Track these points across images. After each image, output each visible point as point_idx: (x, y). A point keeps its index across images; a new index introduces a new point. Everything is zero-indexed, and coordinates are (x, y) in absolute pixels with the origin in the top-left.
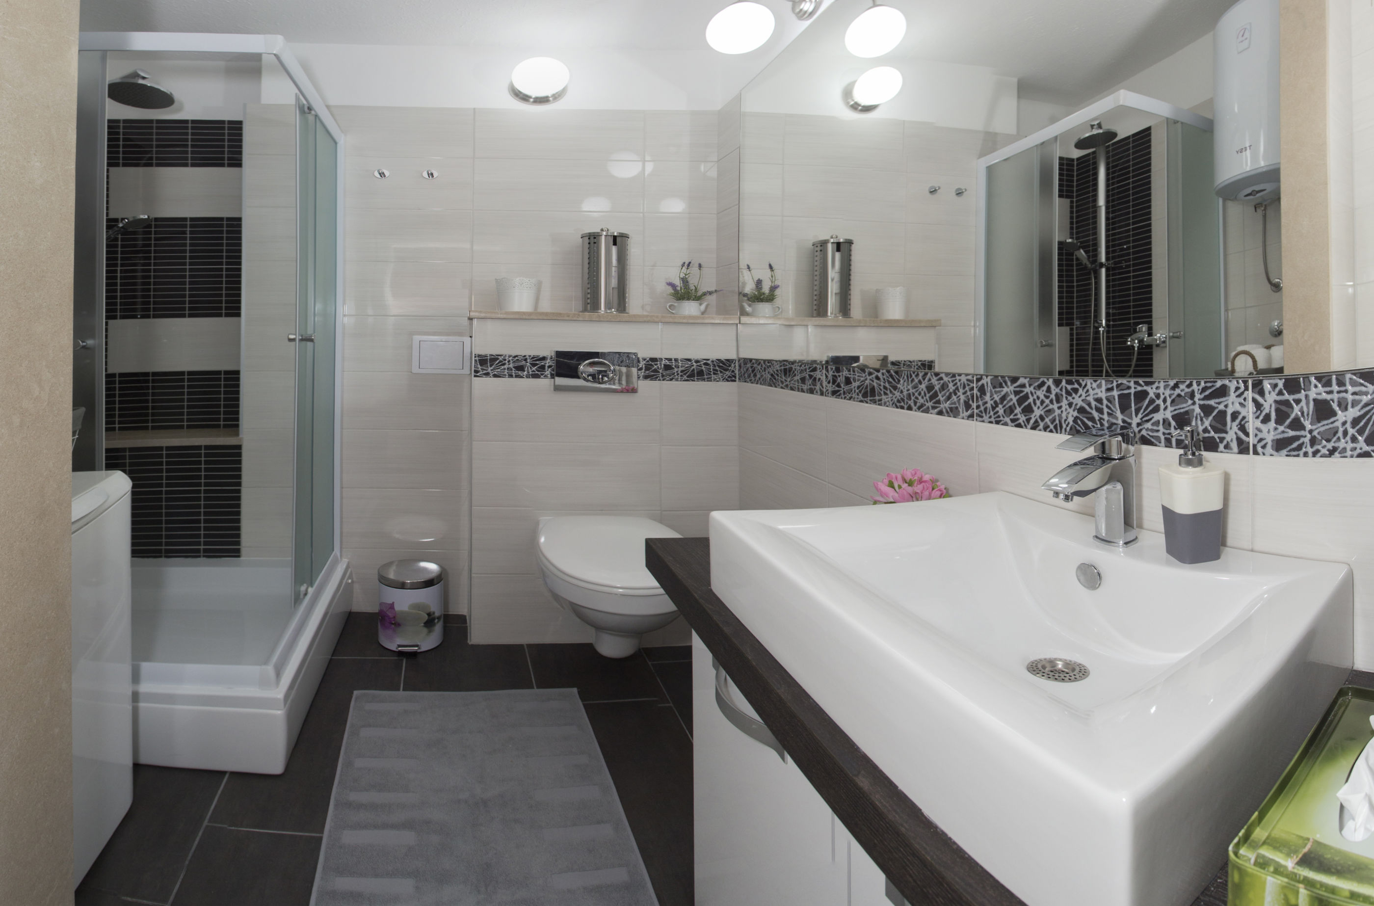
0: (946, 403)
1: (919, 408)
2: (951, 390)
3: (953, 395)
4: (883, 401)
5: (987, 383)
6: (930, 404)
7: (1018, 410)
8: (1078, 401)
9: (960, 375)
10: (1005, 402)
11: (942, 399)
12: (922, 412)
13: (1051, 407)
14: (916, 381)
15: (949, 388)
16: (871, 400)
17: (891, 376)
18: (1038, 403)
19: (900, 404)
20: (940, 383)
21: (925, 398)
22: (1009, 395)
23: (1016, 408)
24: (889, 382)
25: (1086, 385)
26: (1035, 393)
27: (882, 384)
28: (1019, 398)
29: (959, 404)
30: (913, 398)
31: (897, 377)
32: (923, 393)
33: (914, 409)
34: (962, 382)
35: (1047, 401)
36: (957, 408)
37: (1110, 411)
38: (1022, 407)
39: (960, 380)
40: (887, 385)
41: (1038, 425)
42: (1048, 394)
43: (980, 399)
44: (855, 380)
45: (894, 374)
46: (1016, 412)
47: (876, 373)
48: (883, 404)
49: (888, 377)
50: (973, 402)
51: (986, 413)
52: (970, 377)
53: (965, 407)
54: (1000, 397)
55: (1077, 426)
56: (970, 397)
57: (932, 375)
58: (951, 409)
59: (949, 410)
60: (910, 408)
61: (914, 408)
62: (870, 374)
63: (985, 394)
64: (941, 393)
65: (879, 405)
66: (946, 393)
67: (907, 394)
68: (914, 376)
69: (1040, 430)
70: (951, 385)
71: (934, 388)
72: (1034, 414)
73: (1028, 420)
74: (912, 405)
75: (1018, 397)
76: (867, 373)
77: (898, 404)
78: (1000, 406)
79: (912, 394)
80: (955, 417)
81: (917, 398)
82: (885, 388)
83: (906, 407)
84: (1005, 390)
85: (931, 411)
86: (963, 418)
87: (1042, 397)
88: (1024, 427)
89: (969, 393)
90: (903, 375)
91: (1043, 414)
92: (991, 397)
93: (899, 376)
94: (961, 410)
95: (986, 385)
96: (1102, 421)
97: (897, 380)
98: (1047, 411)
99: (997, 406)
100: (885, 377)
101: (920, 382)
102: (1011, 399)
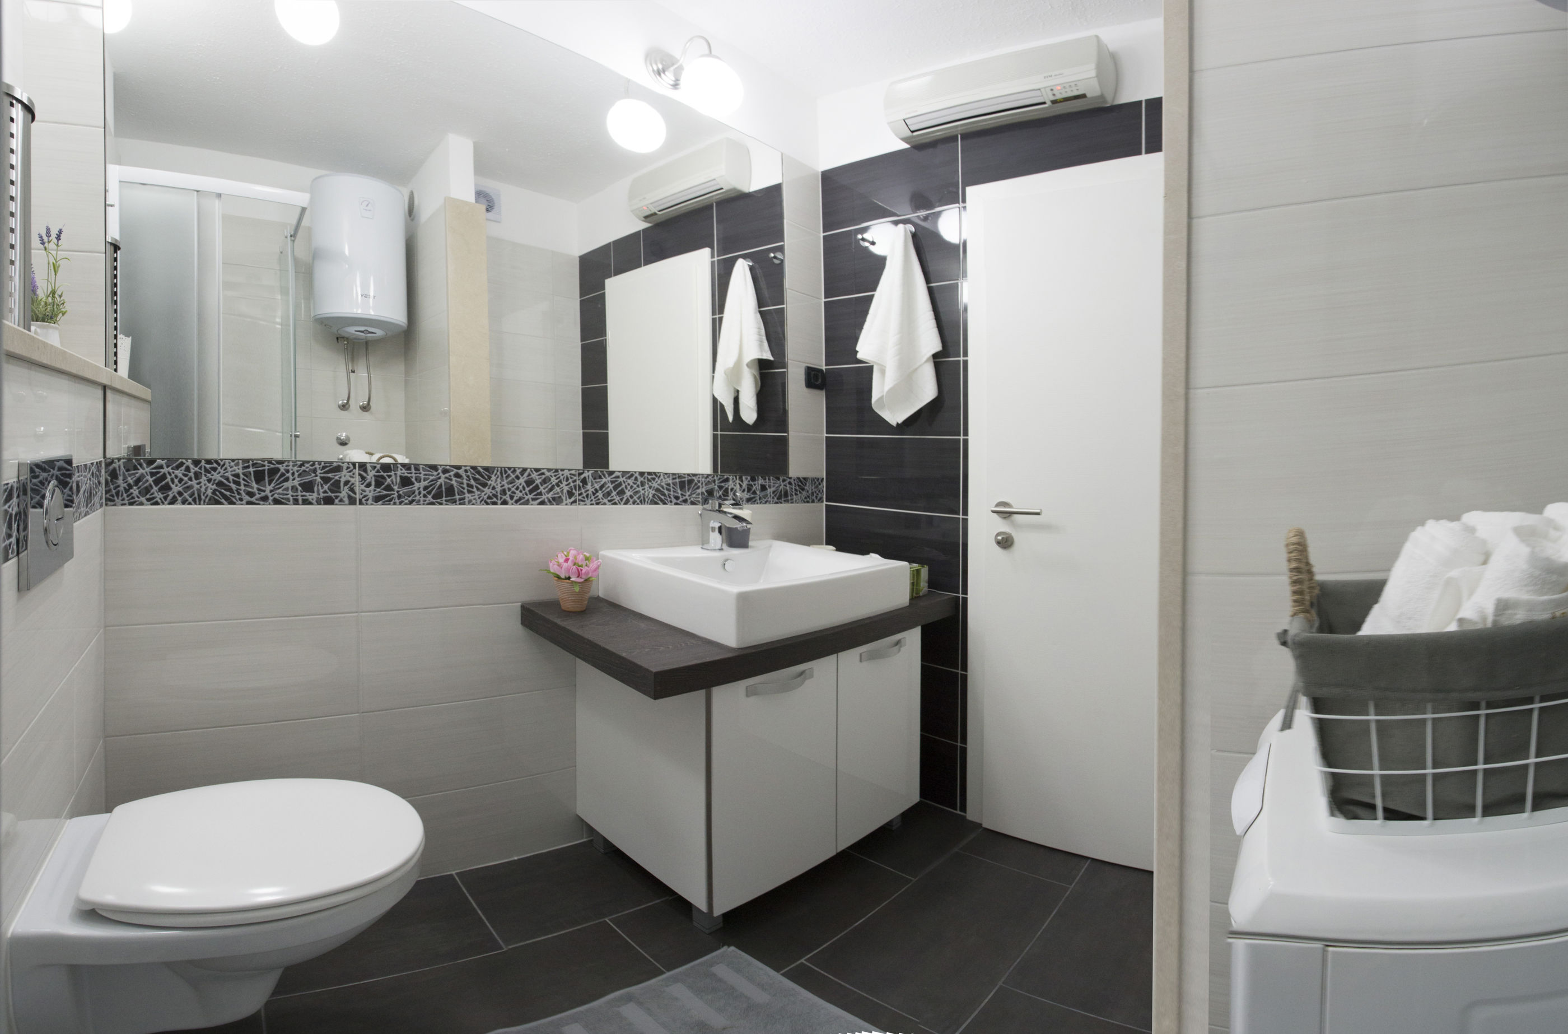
1: (517, 502)
2: (554, 483)
3: (556, 486)
4: (465, 500)
5: (589, 476)
6: (530, 496)
7: (614, 493)
8: (655, 484)
9: (563, 470)
10: (604, 489)
11: (544, 490)
12: (520, 505)
13: (638, 489)
14: (513, 476)
15: (551, 481)
16: (446, 501)
17: (478, 473)
18: (629, 487)
19: (491, 500)
20: (541, 478)
21: (523, 491)
22: (607, 484)
23: (612, 492)
24: (475, 479)
25: (660, 475)
26: (626, 481)
27: (465, 482)
29: (562, 494)
30: (509, 493)
32: (521, 487)
33: (509, 504)
34: (565, 475)
35: (635, 486)
36: (560, 497)
38: (617, 491)
39: (563, 475)
40: (472, 482)
41: (629, 501)
42: (636, 482)
43: (582, 488)
44: (419, 480)
46: (612, 495)
47: (456, 470)
48: (467, 503)
49: (473, 474)
50: (576, 491)
51: (588, 497)
52: (572, 472)
53: (568, 495)
54: (599, 485)
56: (573, 487)
57: (531, 470)
58: (554, 497)
59: (551, 499)
60: (504, 503)
62: (445, 471)
63: (587, 484)
64: (542, 486)
65: (459, 504)
66: (548, 485)
67: (501, 491)
68: (509, 472)
69: (630, 505)
70: (553, 479)
71: (535, 482)
72: (626, 495)
73: (622, 499)
74: (508, 499)
75: (614, 485)
76: (441, 471)
77: (488, 501)
78: (600, 492)
79: (507, 490)
80: (557, 505)
81: (514, 493)
82: (470, 486)
83: (499, 502)
84: (604, 480)
85: (531, 502)
86: (566, 505)
87: (631, 484)
88: (619, 504)
89: (572, 485)
91: (632, 493)
92: (592, 486)
93: (490, 473)
94: (564, 498)
95: (587, 477)
97: (486, 477)
98: (635, 492)
99: (597, 491)
100: (469, 473)
101: (518, 478)
102: (609, 487)
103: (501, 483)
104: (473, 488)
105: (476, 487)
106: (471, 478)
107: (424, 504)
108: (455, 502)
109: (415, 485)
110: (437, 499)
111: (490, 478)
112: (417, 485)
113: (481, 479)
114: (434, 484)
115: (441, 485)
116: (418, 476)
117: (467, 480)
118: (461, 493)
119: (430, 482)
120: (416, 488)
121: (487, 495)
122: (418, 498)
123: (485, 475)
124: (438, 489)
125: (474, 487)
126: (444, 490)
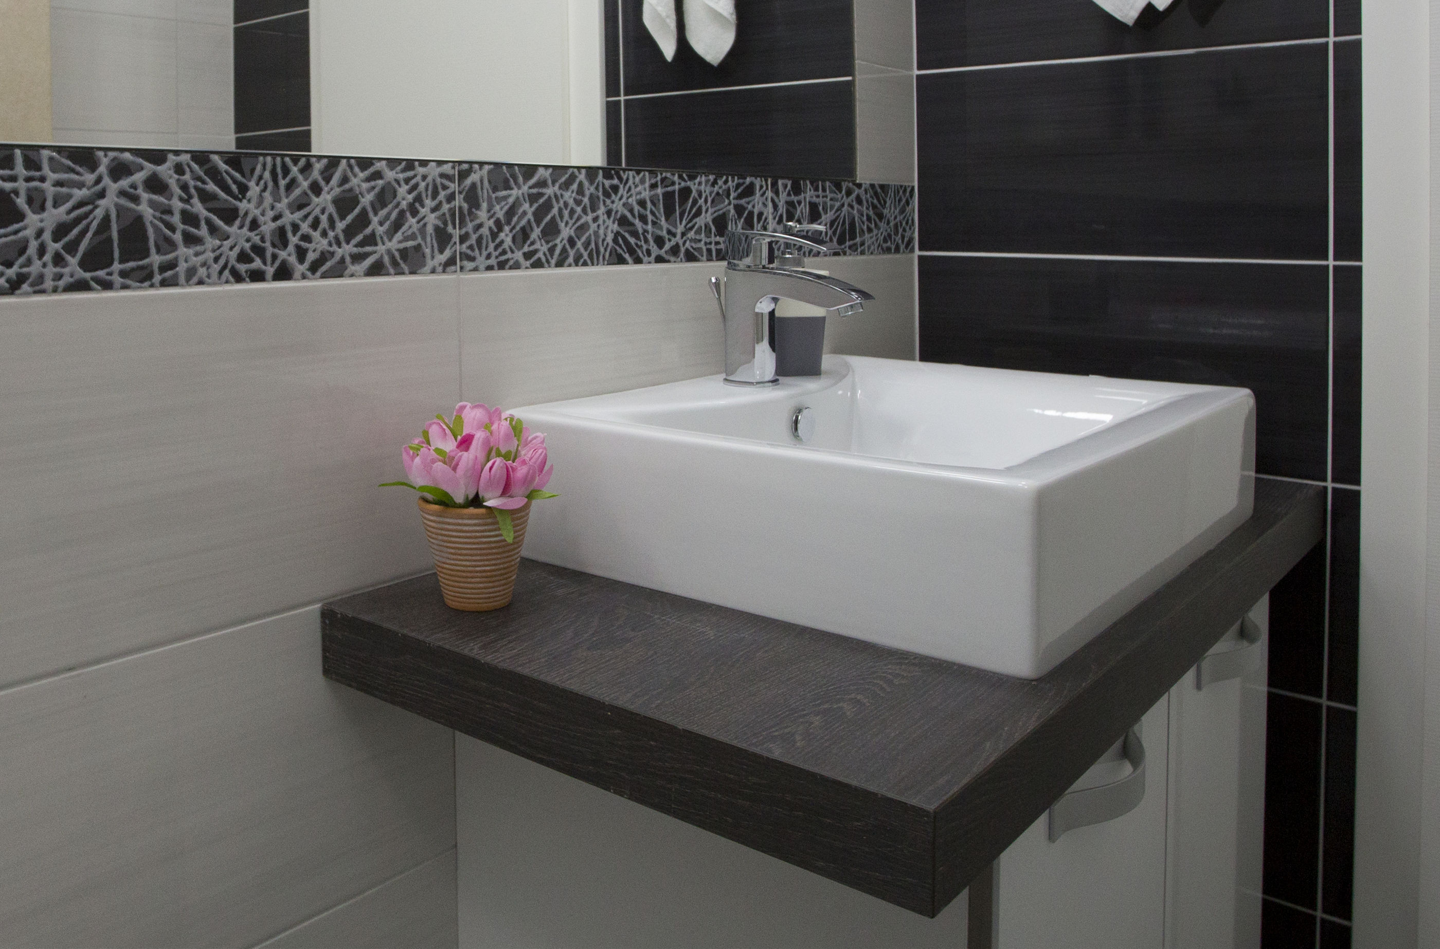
0: (390, 240)
1: (315, 268)
2: (404, 205)
3: (408, 214)
4: (182, 267)
5: (482, 181)
6: (348, 249)
7: (537, 231)
8: (618, 206)
9: (424, 163)
10: (514, 220)
11: (380, 230)
12: (324, 276)
13: (584, 218)
15: (399, 198)
16: (123, 274)
17: (214, 174)
18: (566, 214)
20: (376, 189)
21: (331, 234)
22: (521, 205)
23: (532, 230)
24: (206, 197)
25: (628, 179)
26: (562, 195)
27: (177, 205)
28: (537, 209)
29: (424, 238)
30: (294, 240)
31: (237, 175)
32: (324, 218)
33: (297, 274)
34: (430, 178)
35: (579, 210)
36: (418, 248)
37: (655, 220)
38: (542, 224)
39: (424, 178)
40: (198, 207)
41: (567, 257)
42: (580, 197)
43: (468, 219)
44: (37, 202)
45: (223, 167)
46: (532, 238)
47: (149, 167)
49: (199, 179)
50: (455, 228)
51: (480, 249)
52: (447, 168)
53: (437, 241)
54: (505, 210)
55: (618, 248)
56: (448, 216)
57: (350, 167)
58: (404, 253)
59: (397, 255)
60: (283, 273)
61: (300, 268)
63: (478, 206)
64: (376, 214)
65: (164, 284)
66: (389, 214)
67: (273, 232)
68: (295, 170)
69: (570, 265)
70: (402, 190)
71: (358, 202)
72: (558, 237)
73: (552, 250)
74: (295, 260)
75: (535, 206)
76: (102, 169)
77: (242, 268)
78: (507, 228)
79: (289, 229)
80: (413, 273)
81: (306, 238)
82: (190, 218)
83: (270, 270)
84: (515, 194)
85: (352, 268)
86: (433, 271)
87: (570, 205)
88: (546, 265)
89: (446, 207)
90: (259, 168)
91: (573, 234)
92: (489, 211)
93: (243, 175)
94: (428, 251)
95: (479, 184)
96: (646, 234)
97: (234, 187)
99: (500, 229)
100: (187, 177)
101: (316, 189)
102: (525, 213)
103: (273, 208)
104: (197, 226)
105: (209, 222)
106: (193, 191)
107: (55, 290)
108: (150, 276)
109: (26, 221)
110: (96, 270)
111: (244, 189)
112: (32, 219)
113: (222, 195)
114: (86, 215)
115: (106, 221)
116: (36, 189)
117: (181, 199)
118: (164, 246)
119: (75, 208)
120: (29, 233)
121: (237, 250)
122: (35, 268)
123: (230, 181)
124: (96, 233)
125: (203, 223)
126: (115, 235)
